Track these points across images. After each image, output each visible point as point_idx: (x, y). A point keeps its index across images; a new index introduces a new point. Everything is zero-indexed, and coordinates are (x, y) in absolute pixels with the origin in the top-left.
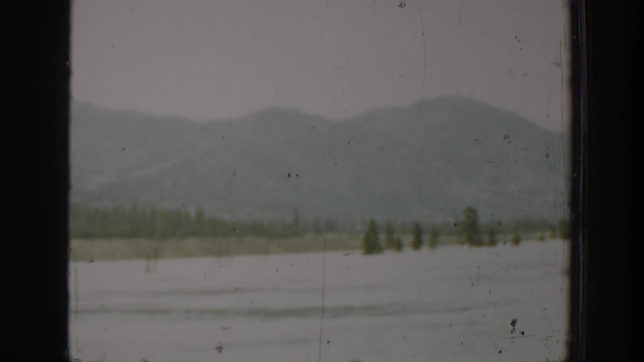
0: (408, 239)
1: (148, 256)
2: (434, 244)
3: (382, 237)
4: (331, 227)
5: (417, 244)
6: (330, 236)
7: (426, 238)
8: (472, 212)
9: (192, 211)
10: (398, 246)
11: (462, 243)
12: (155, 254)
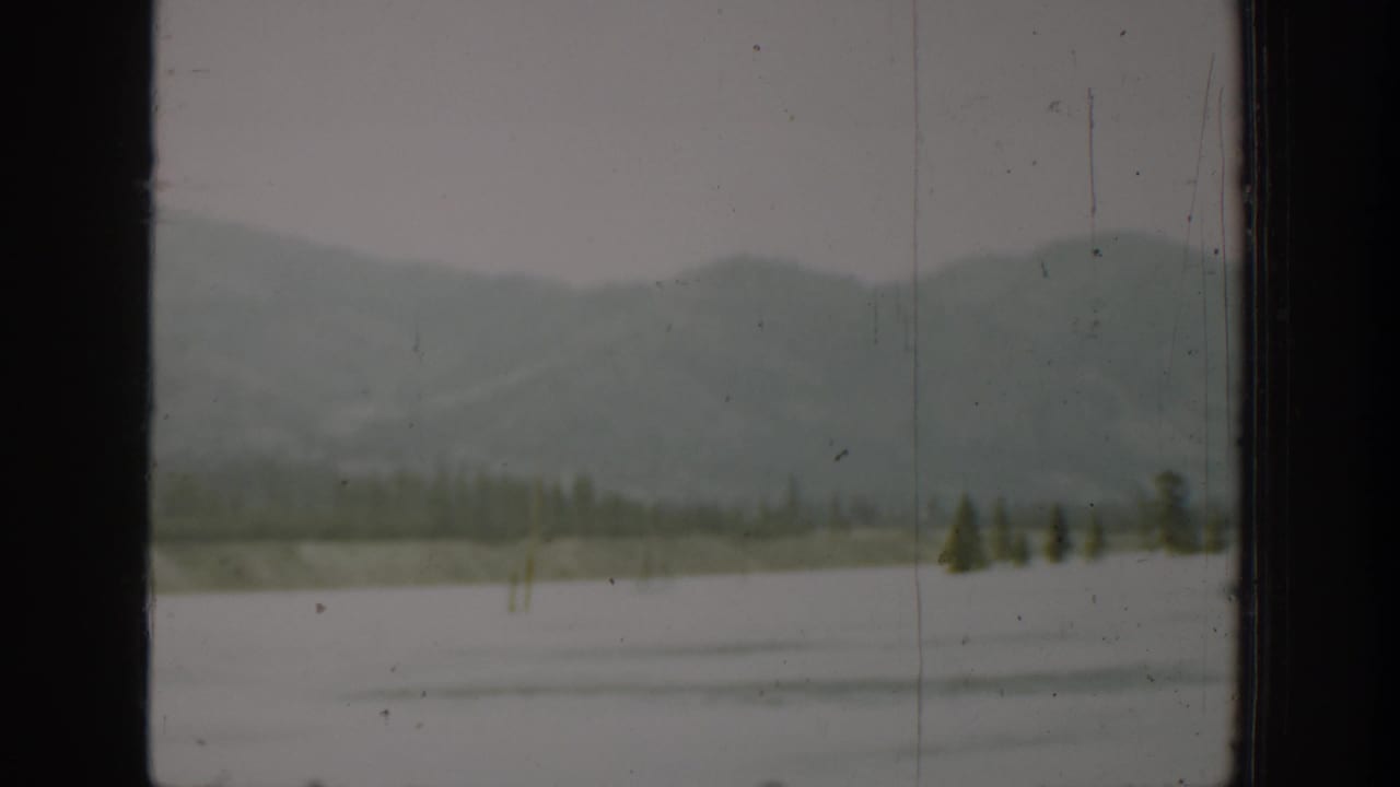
0: (1039, 539)
1: (514, 580)
2: (1097, 548)
3: (988, 534)
4: (866, 514)
5: (1059, 548)
6: (861, 534)
7: (1079, 538)
8: (1172, 480)
9: (567, 482)
10: (1021, 555)
11: (1151, 547)
12: (529, 573)
